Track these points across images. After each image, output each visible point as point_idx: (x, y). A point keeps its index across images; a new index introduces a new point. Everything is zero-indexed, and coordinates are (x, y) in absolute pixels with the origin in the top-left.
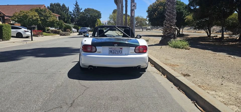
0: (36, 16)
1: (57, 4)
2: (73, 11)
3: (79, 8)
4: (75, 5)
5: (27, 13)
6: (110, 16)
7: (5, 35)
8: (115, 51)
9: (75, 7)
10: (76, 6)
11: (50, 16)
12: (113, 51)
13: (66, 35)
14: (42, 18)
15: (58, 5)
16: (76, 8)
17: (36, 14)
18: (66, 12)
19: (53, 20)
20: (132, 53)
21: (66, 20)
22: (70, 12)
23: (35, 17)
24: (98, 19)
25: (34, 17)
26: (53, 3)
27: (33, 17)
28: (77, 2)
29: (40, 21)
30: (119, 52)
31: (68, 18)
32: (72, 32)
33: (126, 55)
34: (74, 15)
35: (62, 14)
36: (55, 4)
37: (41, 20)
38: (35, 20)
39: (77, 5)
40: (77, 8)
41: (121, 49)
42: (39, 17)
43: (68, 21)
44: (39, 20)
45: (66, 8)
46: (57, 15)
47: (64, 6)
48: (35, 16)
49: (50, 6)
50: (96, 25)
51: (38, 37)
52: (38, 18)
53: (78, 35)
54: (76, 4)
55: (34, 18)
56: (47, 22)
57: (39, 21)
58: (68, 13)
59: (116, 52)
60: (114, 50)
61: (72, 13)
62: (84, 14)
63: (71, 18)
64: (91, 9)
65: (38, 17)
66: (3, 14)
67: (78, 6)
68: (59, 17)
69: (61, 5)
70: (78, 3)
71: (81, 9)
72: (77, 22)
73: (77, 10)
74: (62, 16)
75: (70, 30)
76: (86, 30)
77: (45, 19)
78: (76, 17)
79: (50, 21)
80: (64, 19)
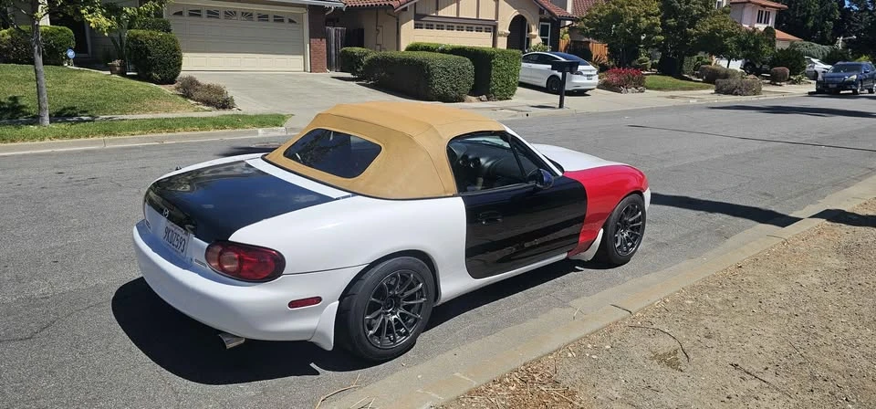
0: (653, 15)
5: (622, 6)
7: (496, 83)
11: (703, 15)
13: (736, 94)
14: (671, 22)
17: (655, 7)
19: (714, 30)
20: (199, 262)
21: (810, 24)
23: (647, 18)
25: (643, 19)
27: (637, 21)
29: (662, 33)
31: (827, 13)
32: (800, 79)
37: (666, 29)
38: (644, 31)
42: (661, 19)
44: (659, 29)
46: (773, 5)
48: (648, 15)
51: (620, 92)
52: (656, 24)
53: (811, 94)
55: (644, 23)
56: (687, 36)
57: (659, 34)
63: (838, 15)
65: (657, 20)
66: (549, 11)
68: (780, 13)
72: (868, 30)
74: (795, 10)
75: (788, 71)
76: (855, 77)
77: (680, 27)
78: (866, 9)
79: (701, 34)
80: (805, 20)
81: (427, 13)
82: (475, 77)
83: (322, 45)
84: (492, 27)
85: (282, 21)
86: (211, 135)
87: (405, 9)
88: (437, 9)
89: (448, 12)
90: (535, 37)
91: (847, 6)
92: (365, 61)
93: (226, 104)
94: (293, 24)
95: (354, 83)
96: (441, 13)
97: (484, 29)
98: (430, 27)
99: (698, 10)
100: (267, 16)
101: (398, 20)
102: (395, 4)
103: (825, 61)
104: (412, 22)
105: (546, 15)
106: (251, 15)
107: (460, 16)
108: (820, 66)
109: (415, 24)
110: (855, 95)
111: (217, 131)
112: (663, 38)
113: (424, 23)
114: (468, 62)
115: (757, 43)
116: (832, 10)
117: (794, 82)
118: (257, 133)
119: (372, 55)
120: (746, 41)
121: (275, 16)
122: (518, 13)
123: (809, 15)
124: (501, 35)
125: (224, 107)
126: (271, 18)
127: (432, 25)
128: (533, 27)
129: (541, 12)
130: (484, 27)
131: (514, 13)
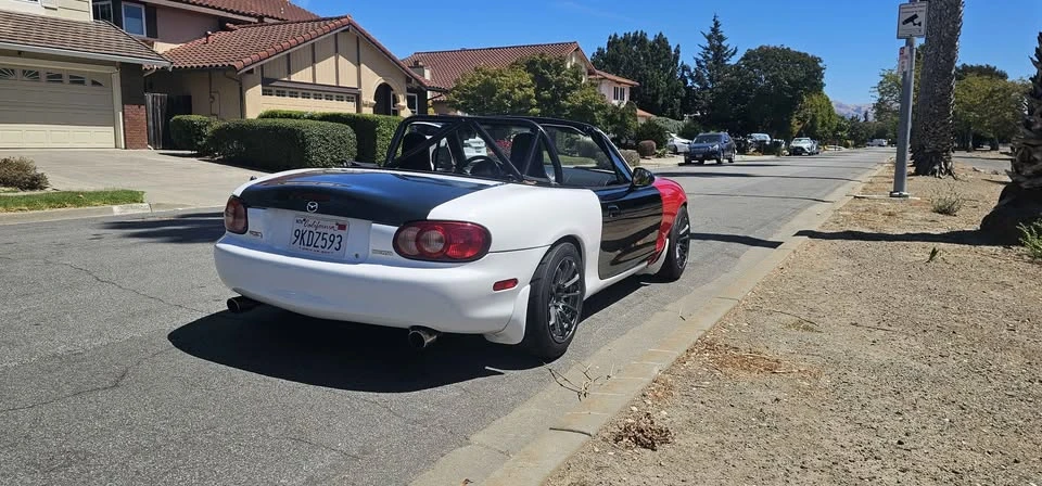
0: (525, 86)
1: (635, 38)
2: (698, 62)
3: (726, 49)
4: (709, 38)
5: (494, 76)
6: (882, 79)
7: (382, 154)
8: (316, 235)
9: (708, 45)
10: (710, 41)
11: (574, 88)
12: (306, 237)
14: (546, 94)
15: (639, 40)
16: (712, 47)
17: (527, 78)
18: (665, 70)
19: (586, 102)
20: (381, 252)
21: (660, 102)
22: (685, 68)
23: (521, 90)
24: (808, 93)
25: (516, 90)
26: (620, 35)
27: (513, 92)
28: (716, 24)
29: (538, 106)
30: (329, 243)
31: (674, 91)
32: (664, 152)
33: (356, 260)
34: (697, 78)
35: (646, 76)
36: (626, 39)
37: (541, 102)
38: (520, 104)
39: (715, 36)
40: (716, 47)
41: (342, 227)
42: (535, 91)
43: (671, 106)
44: (534, 101)
45: (669, 53)
46: (626, 81)
47: (661, 40)
48: (521, 87)
49: (608, 48)
50: (794, 121)
52: (530, 96)
54: (715, 30)
55: (519, 95)
57: (535, 107)
58: (673, 74)
59: (320, 243)
60: (313, 229)
61: (692, 70)
62: (740, 75)
63: (683, 93)
64: (775, 48)
65: (531, 91)
66: (418, 80)
67: (721, 39)
68: (633, 90)
69: (650, 38)
70: (720, 28)
71: (734, 54)
72: (711, 107)
73: (715, 55)
74: (645, 87)
75: (655, 144)
76: (717, 146)
77: (554, 98)
78: (706, 87)
79: (573, 107)
80: (655, 97)
81: (277, 77)
82: (357, 147)
83: (141, 114)
84: (355, 96)
85: (82, 82)
86: (47, 215)
87: (251, 71)
88: (289, 73)
89: (302, 76)
90: (403, 108)
91: (689, 84)
92: (208, 131)
93: (35, 183)
94: (97, 88)
95: (194, 159)
96: (294, 78)
97: (345, 98)
98: (281, 94)
99: (569, 82)
100: (60, 76)
101: (241, 84)
102: (238, 65)
103: (681, 135)
104: (259, 88)
105: (414, 84)
106: (37, 73)
107: (317, 82)
108: (678, 141)
109: (263, 90)
110: (719, 163)
111: (54, 210)
112: (539, 111)
113: (274, 90)
114: (349, 130)
115: (623, 116)
116: (678, 89)
117: (659, 156)
118: (112, 211)
119: (217, 124)
120: (613, 115)
121: (71, 77)
122: (383, 81)
123: (658, 93)
124: (366, 105)
125: (32, 187)
126: (66, 79)
127: (283, 92)
128: (401, 97)
129: (408, 80)
130: (345, 96)
131: (378, 80)
